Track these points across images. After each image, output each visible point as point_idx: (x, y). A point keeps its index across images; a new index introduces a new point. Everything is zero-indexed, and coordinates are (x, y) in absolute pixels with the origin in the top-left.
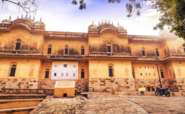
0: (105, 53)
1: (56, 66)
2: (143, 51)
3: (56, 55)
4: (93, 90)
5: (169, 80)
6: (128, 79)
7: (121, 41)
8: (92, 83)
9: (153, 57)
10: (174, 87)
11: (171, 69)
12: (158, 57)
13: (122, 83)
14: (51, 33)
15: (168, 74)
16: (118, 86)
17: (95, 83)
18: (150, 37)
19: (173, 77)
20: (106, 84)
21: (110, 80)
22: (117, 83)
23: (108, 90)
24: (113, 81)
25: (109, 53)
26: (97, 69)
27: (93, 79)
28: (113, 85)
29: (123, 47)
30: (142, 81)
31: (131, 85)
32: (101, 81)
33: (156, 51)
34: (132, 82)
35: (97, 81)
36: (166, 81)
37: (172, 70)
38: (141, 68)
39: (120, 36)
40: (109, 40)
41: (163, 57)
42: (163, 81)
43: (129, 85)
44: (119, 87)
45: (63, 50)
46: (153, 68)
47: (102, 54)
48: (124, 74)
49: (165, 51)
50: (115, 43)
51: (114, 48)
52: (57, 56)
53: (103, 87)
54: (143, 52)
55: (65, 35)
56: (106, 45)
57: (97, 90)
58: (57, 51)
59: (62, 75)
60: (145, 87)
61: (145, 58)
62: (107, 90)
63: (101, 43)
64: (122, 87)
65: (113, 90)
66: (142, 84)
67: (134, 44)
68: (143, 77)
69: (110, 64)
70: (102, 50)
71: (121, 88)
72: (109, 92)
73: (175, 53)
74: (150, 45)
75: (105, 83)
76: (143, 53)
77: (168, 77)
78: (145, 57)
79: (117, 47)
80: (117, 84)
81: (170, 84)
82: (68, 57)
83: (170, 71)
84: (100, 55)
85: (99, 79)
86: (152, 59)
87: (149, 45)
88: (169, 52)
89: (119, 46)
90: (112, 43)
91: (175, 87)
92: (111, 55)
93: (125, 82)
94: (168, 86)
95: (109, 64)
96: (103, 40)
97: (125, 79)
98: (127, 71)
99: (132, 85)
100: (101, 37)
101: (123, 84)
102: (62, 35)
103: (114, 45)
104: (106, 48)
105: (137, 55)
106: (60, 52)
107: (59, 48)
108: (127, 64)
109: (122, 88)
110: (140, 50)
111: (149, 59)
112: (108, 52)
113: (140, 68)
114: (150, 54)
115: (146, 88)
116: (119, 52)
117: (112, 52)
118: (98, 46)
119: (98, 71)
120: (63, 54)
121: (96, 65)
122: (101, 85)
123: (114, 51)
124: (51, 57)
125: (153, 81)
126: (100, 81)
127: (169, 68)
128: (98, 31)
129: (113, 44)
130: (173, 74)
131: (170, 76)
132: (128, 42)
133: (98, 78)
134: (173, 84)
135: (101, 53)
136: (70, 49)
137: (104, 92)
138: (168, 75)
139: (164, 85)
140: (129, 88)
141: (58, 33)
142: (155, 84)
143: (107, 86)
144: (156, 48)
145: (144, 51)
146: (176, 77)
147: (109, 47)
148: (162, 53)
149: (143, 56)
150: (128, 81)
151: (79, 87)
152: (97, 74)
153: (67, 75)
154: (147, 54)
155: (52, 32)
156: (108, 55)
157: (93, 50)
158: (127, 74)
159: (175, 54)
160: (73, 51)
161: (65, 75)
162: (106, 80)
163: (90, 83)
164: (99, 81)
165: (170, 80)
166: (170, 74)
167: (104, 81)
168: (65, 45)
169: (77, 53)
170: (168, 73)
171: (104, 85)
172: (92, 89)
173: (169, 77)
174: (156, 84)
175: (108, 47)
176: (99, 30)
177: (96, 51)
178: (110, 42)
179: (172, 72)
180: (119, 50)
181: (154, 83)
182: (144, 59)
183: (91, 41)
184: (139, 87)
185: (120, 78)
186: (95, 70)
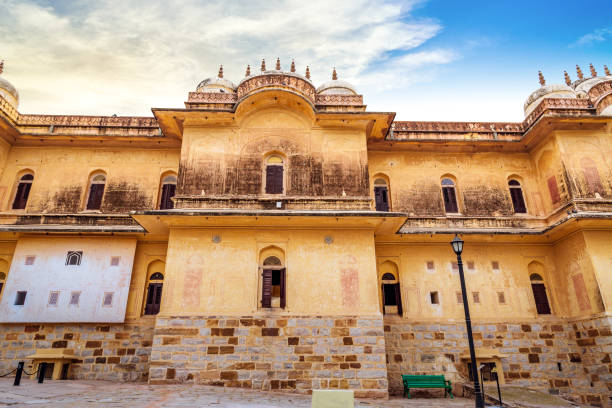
0: (251, 197)
1: (30, 260)
2: (445, 190)
3: (45, 213)
4: (171, 373)
5: (575, 327)
6: (351, 322)
7: (331, 144)
8: (166, 342)
9: (497, 215)
10: (598, 361)
11: (582, 271)
12: (519, 215)
13: (321, 342)
14: (41, 123)
15: (567, 294)
16: (298, 356)
17: (185, 342)
18: (482, 129)
19: (594, 309)
20: (241, 345)
21: (259, 323)
22: (293, 341)
23: (246, 376)
24: (274, 332)
25: (270, 197)
26: (200, 272)
27: (178, 321)
28: (274, 350)
29: (338, 170)
30: (439, 329)
31: (368, 351)
32: (216, 332)
33: (508, 188)
34: (375, 334)
35: (194, 332)
36: (558, 328)
37: (586, 278)
38: (436, 264)
39: (329, 123)
40: (276, 140)
41: (542, 216)
42: (545, 328)
43: (356, 350)
44: (302, 359)
45: (78, 192)
46: (495, 265)
47: (234, 201)
48: (335, 298)
49: (552, 184)
50: (305, 153)
51: (294, 175)
52: (47, 217)
53: (224, 362)
54: (449, 194)
55: (100, 128)
56: (257, 164)
57: (190, 377)
58: (52, 195)
59: (54, 298)
60: (451, 357)
61: (454, 220)
62: (243, 375)
63: (237, 153)
64: (321, 359)
65: (270, 374)
66: (438, 344)
67: (403, 158)
68: (444, 308)
69: (273, 247)
70: (238, 184)
71: (314, 364)
72: (247, 385)
73: (602, 195)
74: (478, 164)
75: (234, 341)
76: (447, 200)
77: (570, 312)
78: (459, 215)
79: (310, 169)
80: (294, 347)
81: (581, 343)
82: (96, 218)
83: (578, 280)
84: (225, 209)
85: (204, 321)
86: (490, 227)
87: (475, 162)
88: (569, 187)
89: (320, 165)
90: (289, 154)
91: (603, 361)
92: (279, 205)
93: (334, 333)
94: (571, 356)
95: (263, 251)
96: (246, 141)
97: (338, 323)
98: (349, 279)
99: (373, 350)
100: (238, 128)
101: (326, 345)
102: (84, 127)
103: (296, 162)
104: (259, 178)
105: (417, 207)
106: (67, 199)
107: (65, 185)
108: (354, 247)
109: (318, 368)
110: (434, 188)
111: (474, 226)
112: (267, 192)
113: (430, 265)
114: (481, 201)
115: (459, 362)
116: (320, 193)
117: (288, 193)
118: (224, 167)
119: (206, 280)
120: (75, 206)
121: (199, 251)
122: (212, 351)
123: (297, 188)
124: (24, 219)
125: (494, 330)
126: (208, 330)
127: (574, 266)
128: (232, 102)
129: (294, 157)
130: (592, 296)
131: (581, 305)
132: (365, 149)
133: (201, 317)
134: (594, 344)
135: (230, 196)
136: (110, 188)
137: (221, 384)
138: (568, 301)
139: (552, 349)
140: (358, 366)
141: (69, 122)
142: (504, 343)
143: (241, 356)
144: (510, 174)
145: (452, 189)
146: (607, 313)
147: (275, 173)
148: (537, 196)
149: (448, 210)
150: (353, 331)
151: (127, 358)
152: (198, 296)
153: (75, 298)
154: (467, 202)
155: (46, 116)
156: (266, 208)
157: (197, 185)
158: (350, 298)
159: (598, 197)
160: (122, 193)
161: (64, 298)
162: (241, 327)
163: (157, 341)
164: (205, 330)
165: (580, 328)
166: (579, 295)
167: (229, 332)
168: (92, 169)
169: (139, 202)
170: (571, 288)
171: (230, 350)
172: (165, 369)
173: (576, 312)
174: (509, 345)
175: (270, 169)
176: (236, 98)
177: (208, 188)
178: (281, 150)
179: (589, 285)
180: (320, 181)
181: (495, 340)
182: (451, 224)
183: (192, 147)
184: (418, 357)
185: (314, 313)
186: (192, 278)
